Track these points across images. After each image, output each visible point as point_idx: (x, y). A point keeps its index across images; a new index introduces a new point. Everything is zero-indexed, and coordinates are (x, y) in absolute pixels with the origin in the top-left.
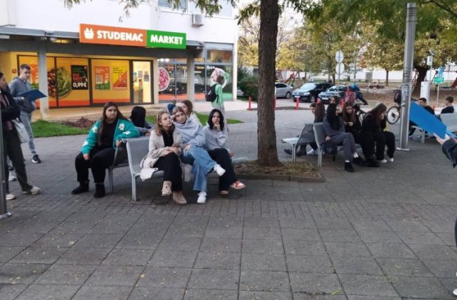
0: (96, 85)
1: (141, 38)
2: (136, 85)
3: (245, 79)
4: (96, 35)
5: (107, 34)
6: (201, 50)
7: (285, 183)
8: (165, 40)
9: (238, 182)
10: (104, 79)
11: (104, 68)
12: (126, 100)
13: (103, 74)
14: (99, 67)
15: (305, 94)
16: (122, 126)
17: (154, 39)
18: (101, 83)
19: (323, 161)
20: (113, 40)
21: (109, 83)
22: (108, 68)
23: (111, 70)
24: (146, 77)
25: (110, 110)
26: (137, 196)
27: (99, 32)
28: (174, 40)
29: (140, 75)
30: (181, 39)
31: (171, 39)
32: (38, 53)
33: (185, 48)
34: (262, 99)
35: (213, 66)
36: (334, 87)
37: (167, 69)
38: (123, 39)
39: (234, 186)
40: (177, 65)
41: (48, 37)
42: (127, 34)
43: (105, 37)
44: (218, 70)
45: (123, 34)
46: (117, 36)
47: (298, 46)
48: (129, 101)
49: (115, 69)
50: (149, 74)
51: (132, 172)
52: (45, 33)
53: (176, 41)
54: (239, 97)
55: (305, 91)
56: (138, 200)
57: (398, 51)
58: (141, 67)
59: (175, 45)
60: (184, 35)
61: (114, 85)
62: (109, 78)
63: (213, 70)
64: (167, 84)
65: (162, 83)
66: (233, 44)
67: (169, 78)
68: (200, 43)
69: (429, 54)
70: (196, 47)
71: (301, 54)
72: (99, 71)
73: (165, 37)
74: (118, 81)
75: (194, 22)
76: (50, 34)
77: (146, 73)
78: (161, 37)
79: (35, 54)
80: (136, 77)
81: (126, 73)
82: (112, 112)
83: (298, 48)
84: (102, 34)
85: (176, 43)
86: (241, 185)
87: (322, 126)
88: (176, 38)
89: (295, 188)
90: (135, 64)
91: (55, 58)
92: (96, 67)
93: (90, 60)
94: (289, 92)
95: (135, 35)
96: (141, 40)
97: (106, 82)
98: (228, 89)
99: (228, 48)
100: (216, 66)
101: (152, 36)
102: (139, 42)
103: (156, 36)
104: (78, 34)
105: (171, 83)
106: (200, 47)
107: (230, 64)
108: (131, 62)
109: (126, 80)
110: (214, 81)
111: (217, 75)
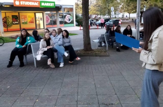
0: (22, 23)
1: (38, 4)
2: (37, 22)
3: (78, 19)
4: (20, 3)
5: (24, 3)
6: (61, 8)
7: (95, 57)
9: (78, 57)
10: (25, 20)
11: (25, 16)
13: (24, 18)
18: (24, 22)
19: (108, 48)
20: (27, 5)
21: (27, 22)
22: (26, 16)
23: (28, 17)
24: (41, 19)
25: (23, 32)
26: (36, 66)
28: (50, 4)
29: (39, 18)
30: (53, 4)
33: (55, 7)
34: (84, 25)
35: (66, 14)
36: (111, 20)
37: (49, 16)
39: (76, 59)
40: (53, 14)
41: (1, 5)
42: (32, 2)
44: (68, 15)
46: (28, 3)
47: (97, 6)
48: (35, 28)
49: (29, 16)
50: (42, 18)
51: (34, 56)
53: (52, 5)
54: (76, 25)
56: (37, 67)
57: (133, 6)
58: (39, 15)
59: (51, 6)
60: (54, 2)
61: (29, 22)
62: (27, 20)
63: (66, 15)
64: (49, 21)
65: (47, 21)
66: (73, 6)
67: (50, 19)
68: (61, 5)
70: (59, 7)
71: (98, 9)
72: (23, 17)
74: (30, 21)
76: (2, 3)
77: (41, 17)
80: (37, 19)
81: (33, 18)
82: (24, 33)
83: (97, 7)
84: (23, 3)
85: (51, 5)
86: (79, 58)
87: (107, 35)
88: (51, 4)
89: (98, 59)
90: (37, 14)
91: (5, 13)
92: (21, 16)
93: (19, 13)
94: (95, 23)
96: (38, 5)
97: (26, 21)
98: (72, 22)
99: (71, 7)
101: (42, 3)
102: (37, 5)
104: (13, 3)
105: (51, 21)
106: (61, 7)
107: (72, 13)
108: (35, 13)
109: (33, 20)
110: (67, 19)
111: (68, 17)
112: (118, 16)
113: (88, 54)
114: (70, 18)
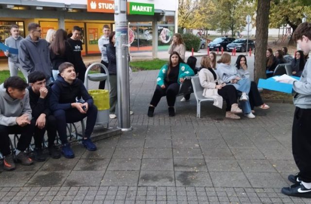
0: (90, 41)
4: (98, 6)
5: (104, 6)
6: (163, 16)
7: (282, 105)
8: (141, 9)
9: (264, 104)
10: (95, 37)
11: (94, 29)
13: (94, 33)
14: (91, 29)
15: (217, 45)
16: (183, 68)
17: (134, 8)
18: (93, 40)
22: (97, 29)
23: (99, 31)
25: (173, 57)
27: (100, 4)
28: (146, 9)
30: (151, 8)
31: (145, 8)
32: (59, 19)
33: (153, 14)
35: (161, 26)
36: (236, 41)
37: (132, 30)
39: (262, 107)
40: (140, 27)
41: (67, 8)
43: (103, 8)
44: (165, 29)
47: (207, 12)
51: (197, 99)
52: (66, 5)
53: (148, 10)
55: (216, 43)
57: (281, 14)
60: (153, 6)
62: (98, 37)
63: (162, 29)
64: (133, 40)
66: (175, 11)
67: (134, 36)
68: (162, 11)
69: (303, 16)
70: (160, 13)
72: (91, 31)
73: (141, 7)
76: (68, 6)
78: (138, 7)
79: (57, 20)
84: (102, 5)
85: (148, 11)
86: (266, 106)
88: (148, 7)
92: (89, 29)
93: (85, 24)
97: (96, 39)
99: (171, 14)
100: (164, 27)
101: (133, 6)
103: (135, 6)
104: (86, 6)
105: (135, 40)
106: (163, 13)
107: (173, 25)
108: (112, 25)
110: (163, 37)
111: (165, 33)
113: (268, 98)
114: (168, 35)
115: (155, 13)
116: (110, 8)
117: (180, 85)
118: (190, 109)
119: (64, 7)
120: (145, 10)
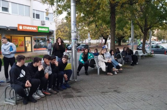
2: (26, 45)
4: (23, 28)
10: (16, 43)
11: (16, 39)
12: (23, 51)
14: (14, 39)
16: (89, 55)
17: (40, 29)
21: (18, 45)
22: (17, 39)
23: (18, 40)
24: (30, 42)
27: (24, 27)
29: (28, 42)
30: (48, 29)
31: (45, 29)
37: (34, 40)
38: (31, 29)
41: (7, 29)
43: (25, 29)
45: (31, 27)
46: (29, 28)
47: (64, 31)
48: (24, 51)
49: (20, 40)
50: (30, 41)
51: (98, 67)
52: (7, 27)
53: (46, 30)
56: (100, 74)
58: (28, 39)
61: (20, 46)
62: (18, 43)
67: (35, 43)
68: (53, 31)
71: (66, 34)
72: (14, 40)
73: (43, 29)
74: (21, 44)
75: (43, 23)
78: (42, 28)
79: (0, 35)
80: (26, 43)
81: (23, 41)
84: (25, 27)
88: (46, 29)
90: (26, 38)
93: (11, 37)
95: (34, 28)
104: (17, 28)
105: (35, 45)
107: (53, 38)
108: (25, 37)
109: (23, 44)
112: (85, 42)
115: (50, 32)
116: (29, 29)
117: (89, 62)
118: (95, 71)
119: (6, 28)
120: (45, 30)
